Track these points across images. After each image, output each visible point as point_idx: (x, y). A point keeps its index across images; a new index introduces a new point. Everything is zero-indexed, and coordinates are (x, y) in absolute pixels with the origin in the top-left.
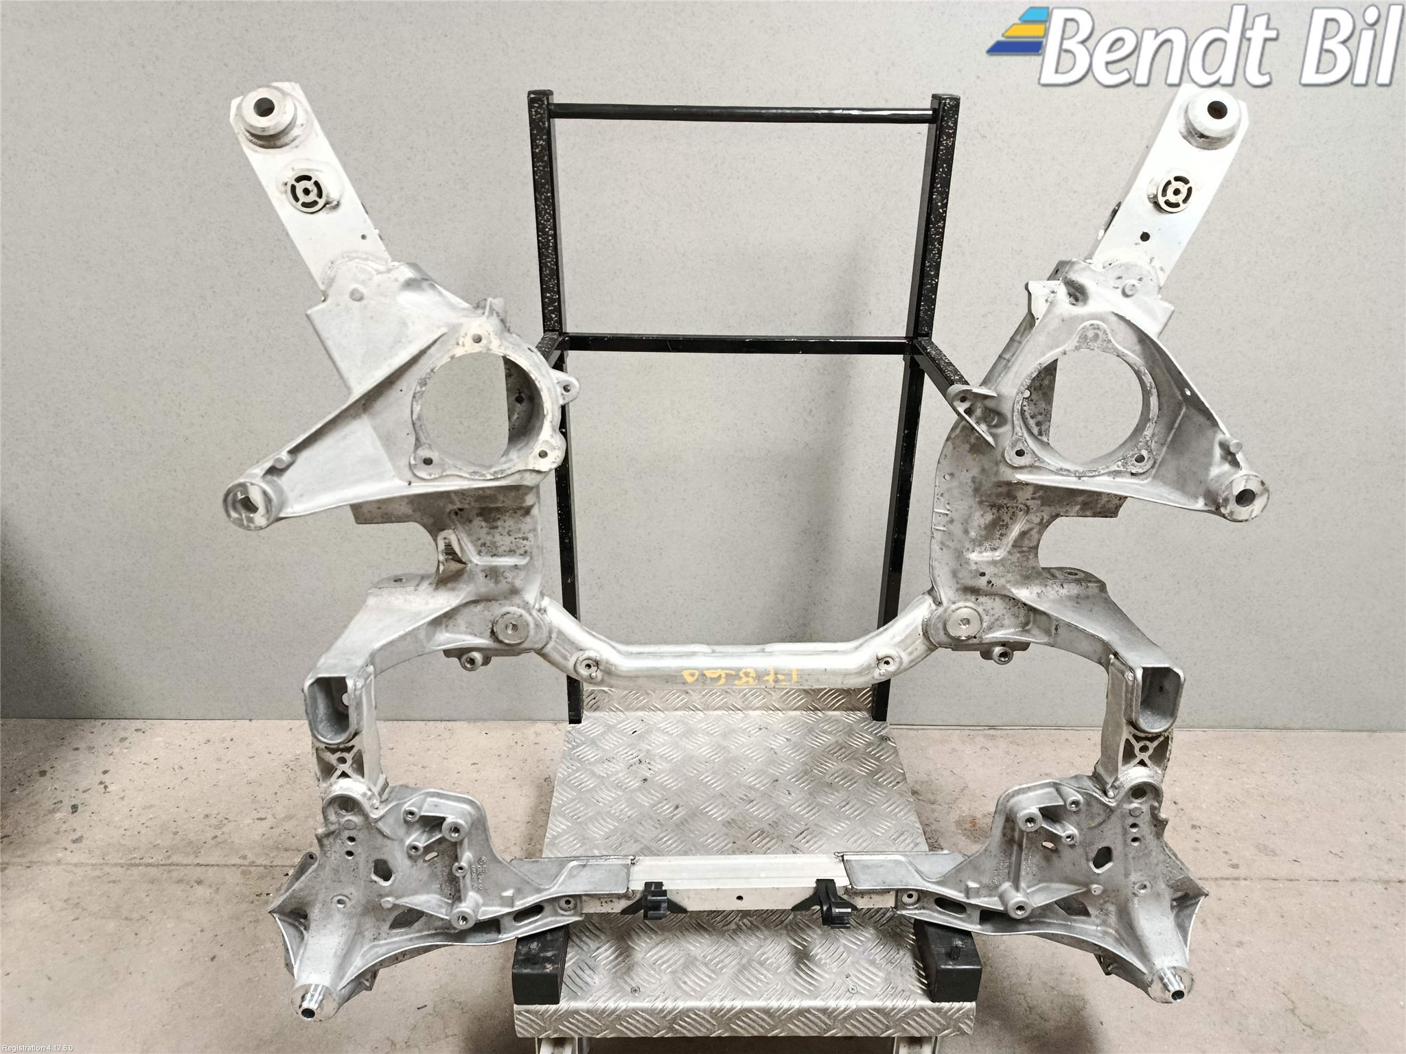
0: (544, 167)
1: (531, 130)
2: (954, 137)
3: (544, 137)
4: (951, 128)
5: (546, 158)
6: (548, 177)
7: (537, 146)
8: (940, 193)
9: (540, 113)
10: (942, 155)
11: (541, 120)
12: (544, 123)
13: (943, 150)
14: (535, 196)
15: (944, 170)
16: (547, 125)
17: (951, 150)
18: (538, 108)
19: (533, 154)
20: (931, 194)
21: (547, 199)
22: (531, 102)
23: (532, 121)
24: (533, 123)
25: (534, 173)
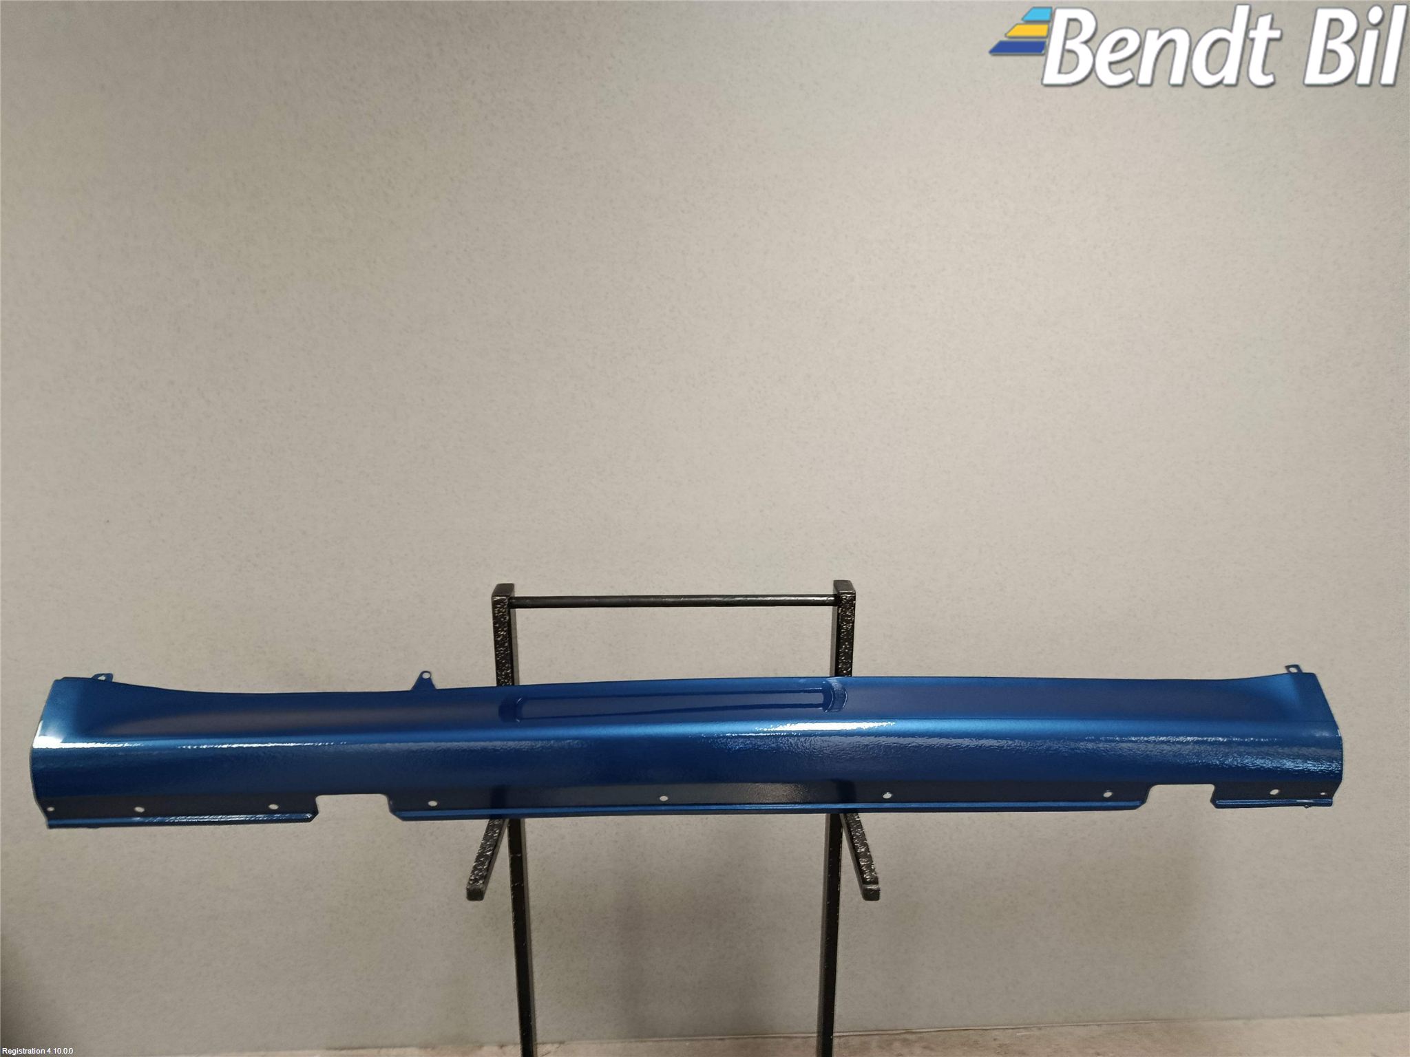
0: (505, 651)
1: (494, 623)
2: (853, 622)
3: (505, 629)
4: (850, 616)
5: (506, 644)
6: (508, 658)
7: (499, 636)
8: (844, 663)
9: (501, 612)
10: (845, 635)
11: (502, 616)
12: (505, 619)
13: (844, 632)
14: (497, 673)
15: (846, 646)
16: (507, 618)
17: (851, 633)
18: (500, 608)
19: (496, 642)
20: (837, 664)
21: (507, 674)
22: (495, 604)
23: (495, 617)
24: (496, 620)
25: (497, 656)
